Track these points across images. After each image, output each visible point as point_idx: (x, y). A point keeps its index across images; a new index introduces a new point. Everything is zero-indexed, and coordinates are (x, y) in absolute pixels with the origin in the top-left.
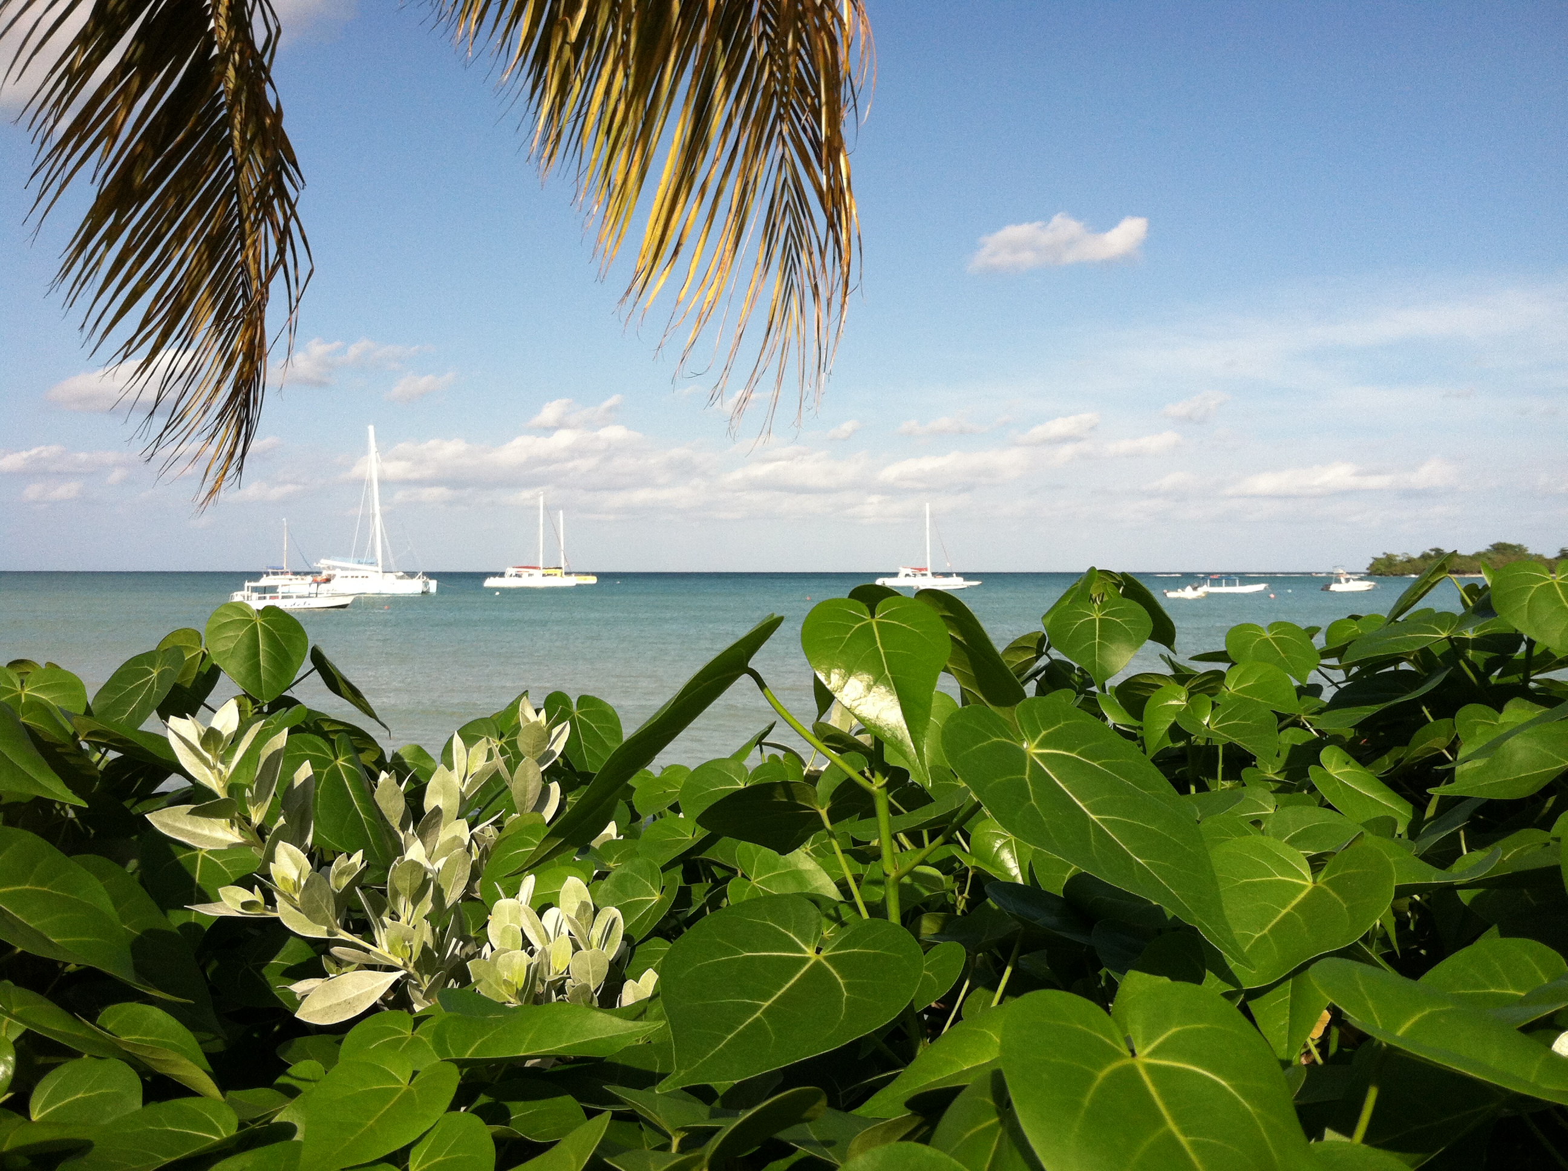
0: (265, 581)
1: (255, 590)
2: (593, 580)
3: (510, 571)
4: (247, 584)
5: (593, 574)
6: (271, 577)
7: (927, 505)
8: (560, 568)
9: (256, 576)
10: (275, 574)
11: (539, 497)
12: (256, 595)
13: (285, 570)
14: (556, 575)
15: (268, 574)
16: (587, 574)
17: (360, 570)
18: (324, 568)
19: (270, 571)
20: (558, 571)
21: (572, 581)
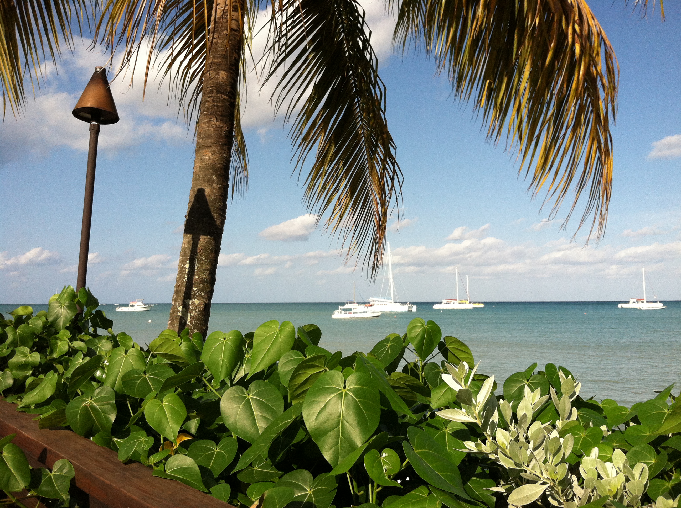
0: (346, 306)
1: (343, 310)
2: (482, 305)
3: (444, 301)
4: (340, 307)
5: (482, 303)
6: (349, 305)
7: (643, 269)
8: (468, 300)
9: (343, 304)
10: (350, 303)
11: (456, 269)
12: (343, 312)
13: (354, 302)
14: (465, 303)
15: (347, 303)
16: (479, 303)
17: (384, 302)
18: (371, 301)
19: (348, 302)
20: (466, 301)
21: (471, 306)
